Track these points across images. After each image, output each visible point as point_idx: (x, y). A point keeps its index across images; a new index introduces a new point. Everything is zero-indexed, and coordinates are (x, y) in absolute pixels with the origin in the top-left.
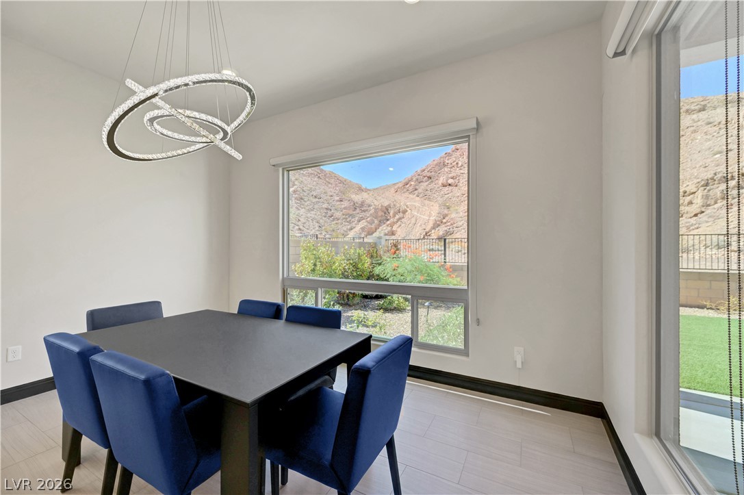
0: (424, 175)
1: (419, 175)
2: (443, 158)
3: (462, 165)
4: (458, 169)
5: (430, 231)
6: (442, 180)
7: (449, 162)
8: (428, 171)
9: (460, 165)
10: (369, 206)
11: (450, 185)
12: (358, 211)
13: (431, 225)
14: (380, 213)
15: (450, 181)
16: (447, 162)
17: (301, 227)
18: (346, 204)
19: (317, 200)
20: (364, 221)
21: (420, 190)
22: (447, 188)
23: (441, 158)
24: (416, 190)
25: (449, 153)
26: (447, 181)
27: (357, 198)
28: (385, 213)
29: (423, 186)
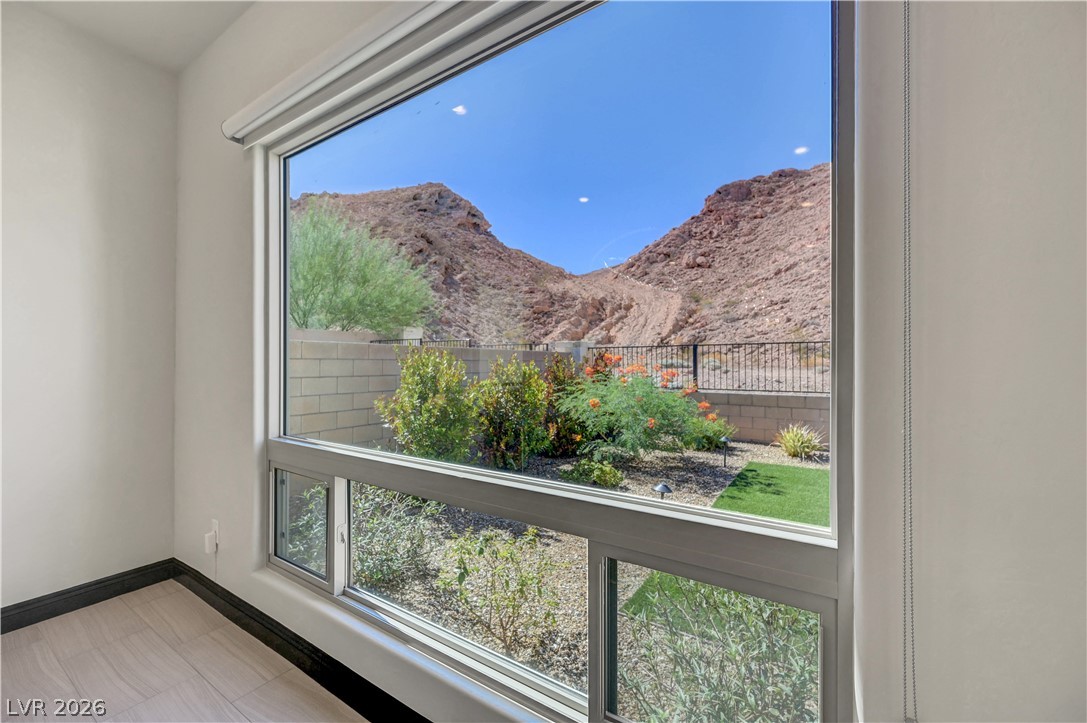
0: (659, 251)
1: (651, 252)
2: (689, 224)
3: (718, 236)
4: (712, 241)
5: (669, 336)
6: (687, 258)
7: (698, 230)
8: (665, 246)
9: (715, 233)
10: (574, 299)
11: (699, 266)
12: (556, 307)
13: (669, 326)
14: (590, 310)
15: (700, 260)
16: (694, 230)
17: (471, 332)
18: (538, 297)
19: (496, 291)
20: (566, 322)
21: (652, 275)
22: (694, 271)
23: (685, 224)
24: (646, 274)
25: (698, 217)
26: (694, 259)
27: (556, 288)
28: (598, 310)
29: (658, 268)
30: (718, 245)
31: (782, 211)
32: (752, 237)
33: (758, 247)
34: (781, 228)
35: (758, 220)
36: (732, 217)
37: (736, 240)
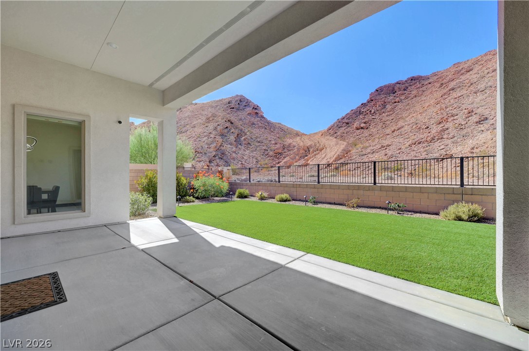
0: (344, 122)
1: (339, 122)
2: (360, 108)
3: (374, 112)
4: (371, 115)
6: (356, 125)
7: (364, 110)
8: (347, 119)
9: (373, 111)
10: (294, 147)
11: (362, 128)
12: (285, 150)
14: (302, 151)
15: (363, 125)
16: (362, 110)
17: (243, 162)
18: (278, 146)
19: (260, 144)
20: (288, 157)
21: (338, 133)
22: (359, 131)
23: (358, 107)
24: (336, 133)
25: (365, 104)
26: (360, 125)
27: (288, 141)
28: (306, 151)
29: (342, 130)
30: (373, 117)
31: (410, 98)
32: (391, 112)
33: (393, 118)
34: (408, 107)
35: (396, 104)
36: (382, 103)
37: (383, 114)
